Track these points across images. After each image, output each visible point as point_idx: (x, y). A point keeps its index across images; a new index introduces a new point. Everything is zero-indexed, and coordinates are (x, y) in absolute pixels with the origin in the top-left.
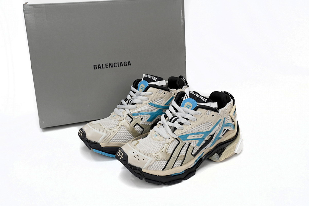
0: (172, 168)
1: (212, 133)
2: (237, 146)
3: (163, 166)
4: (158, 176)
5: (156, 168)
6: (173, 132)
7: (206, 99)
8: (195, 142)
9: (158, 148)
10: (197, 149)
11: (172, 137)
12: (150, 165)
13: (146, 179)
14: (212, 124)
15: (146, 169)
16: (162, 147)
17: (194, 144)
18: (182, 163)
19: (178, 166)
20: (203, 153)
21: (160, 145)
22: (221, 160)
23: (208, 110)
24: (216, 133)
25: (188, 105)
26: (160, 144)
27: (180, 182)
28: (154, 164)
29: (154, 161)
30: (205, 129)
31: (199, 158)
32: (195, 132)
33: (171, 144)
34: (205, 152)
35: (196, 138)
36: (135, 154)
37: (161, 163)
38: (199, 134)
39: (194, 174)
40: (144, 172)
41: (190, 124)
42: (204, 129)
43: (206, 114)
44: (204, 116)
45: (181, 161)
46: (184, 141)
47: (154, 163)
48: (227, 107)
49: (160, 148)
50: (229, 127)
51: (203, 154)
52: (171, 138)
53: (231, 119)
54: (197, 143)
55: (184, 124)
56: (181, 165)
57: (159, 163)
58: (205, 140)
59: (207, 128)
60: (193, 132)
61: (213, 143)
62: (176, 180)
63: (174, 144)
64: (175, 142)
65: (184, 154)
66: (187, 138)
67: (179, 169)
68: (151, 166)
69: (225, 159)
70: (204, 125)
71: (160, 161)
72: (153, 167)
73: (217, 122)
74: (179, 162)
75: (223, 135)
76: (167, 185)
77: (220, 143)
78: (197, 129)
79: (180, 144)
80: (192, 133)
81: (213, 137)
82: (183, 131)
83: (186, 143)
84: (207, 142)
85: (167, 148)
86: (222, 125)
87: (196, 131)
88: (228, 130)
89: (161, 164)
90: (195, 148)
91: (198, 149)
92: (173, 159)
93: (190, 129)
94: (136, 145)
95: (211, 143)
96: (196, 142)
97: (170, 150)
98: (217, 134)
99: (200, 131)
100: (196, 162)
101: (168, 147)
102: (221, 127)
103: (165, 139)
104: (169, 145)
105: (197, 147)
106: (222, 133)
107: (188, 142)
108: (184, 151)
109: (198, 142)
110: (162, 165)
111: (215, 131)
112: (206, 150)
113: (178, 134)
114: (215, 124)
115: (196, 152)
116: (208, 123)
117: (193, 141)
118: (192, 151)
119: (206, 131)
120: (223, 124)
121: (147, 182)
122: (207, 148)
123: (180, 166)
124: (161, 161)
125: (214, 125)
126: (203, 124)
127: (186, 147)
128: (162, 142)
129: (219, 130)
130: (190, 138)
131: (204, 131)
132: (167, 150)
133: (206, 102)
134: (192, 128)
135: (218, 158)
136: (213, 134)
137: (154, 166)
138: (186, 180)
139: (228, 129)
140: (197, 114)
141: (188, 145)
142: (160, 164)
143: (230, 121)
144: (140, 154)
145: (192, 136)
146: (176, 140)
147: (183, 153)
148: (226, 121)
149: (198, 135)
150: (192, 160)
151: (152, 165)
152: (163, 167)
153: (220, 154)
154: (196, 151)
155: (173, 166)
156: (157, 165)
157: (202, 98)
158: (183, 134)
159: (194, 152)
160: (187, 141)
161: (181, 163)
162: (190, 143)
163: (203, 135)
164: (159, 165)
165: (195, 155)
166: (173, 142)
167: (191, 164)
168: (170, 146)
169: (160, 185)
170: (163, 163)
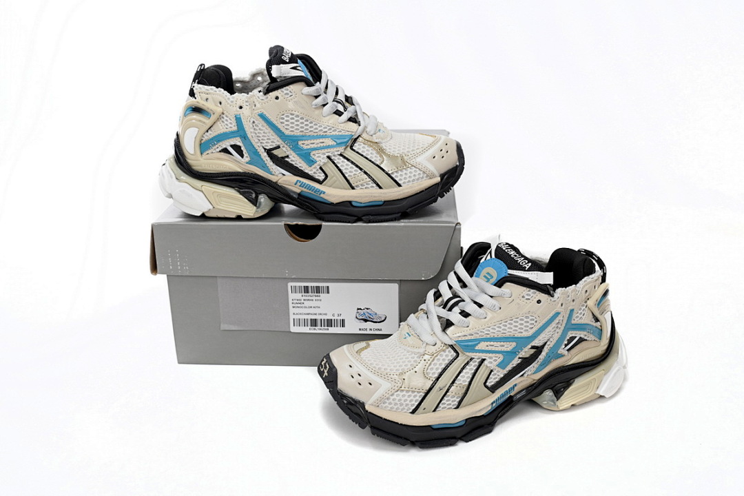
0: (434, 411)
1: (537, 343)
2: (603, 380)
3: (414, 404)
4: (401, 424)
5: (396, 407)
6: (444, 330)
7: (530, 264)
8: (494, 358)
9: (407, 363)
10: (499, 374)
11: (440, 340)
12: (383, 400)
13: (372, 427)
14: (536, 322)
15: (375, 406)
16: (415, 361)
17: (492, 362)
18: (460, 403)
19: (449, 409)
20: (516, 385)
21: (412, 358)
22: (561, 408)
23: (528, 289)
24: (548, 343)
25: (488, 273)
26: (413, 355)
27: (452, 444)
28: (392, 398)
29: (393, 391)
30: (519, 330)
31: (503, 396)
32: (496, 336)
33: (436, 356)
34: (519, 383)
35: (497, 349)
36: (354, 371)
37: (409, 396)
38: (504, 342)
39: (490, 432)
40: (370, 413)
41: (485, 316)
42: (516, 330)
43: (523, 297)
44: (518, 301)
45: (457, 398)
46: (468, 354)
47: (392, 395)
48: (582, 287)
49: (412, 363)
50: (585, 333)
51: (514, 387)
52: (439, 344)
53: (591, 314)
54: (499, 361)
55: (470, 315)
56: (457, 407)
57: (403, 396)
58: (521, 356)
59: (525, 328)
60: (492, 335)
61: (541, 365)
62: (442, 439)
63: (444, 357)
64: (447, 353)
65: (467, 383)
66: (476, 348)
67: (450, 415)
68: (386, 401)
69: (572, 405)
70: (517, 322)
71: (407, 391)
72: (390, 403)
73: (549, 317)
74: (451, 400)
75: (568, 350)
76: (421, 448)
77: (560, 368)
78: (500, 329)
79: (458, 359)
80: (488, 336)
81: (541, 352)
82: (466, 331)
83: (471, 359)
84: (526, 362)
85: (427, 365)
86: (564, 325)
87: (496, 332)
88: (581, 340)
89: (409, 399)
90: (495, 372)
91: (502, 376)
92: (437, 391)
93: (484, 327)
94: (359, 352)
95: (535, 365)
96: (497, 358)
97: (434, 371)
98: (551, 346)
99: (508, 335)
100: (494, 405)
101: (429, 362)
102: (560, 331)
103: (424, 345)
104: (431, 359)
105: (499, 369)
106: (566, 345)
107: (477, 356)
108: (466, 376)
109: (502, 358)
110: (411, 401)
111: (546, 339)
112: (522, 379)
113: (455, 335)
114: (544, 322)
115: (497, 382)
116: (527, 317)
117: (491, 355)
118: (485, 378)
119: (522, 335)
120: (566, 324)
121: (374, 434)
122: (525, 375)
123: (455, 408)
124: (410, 393)
125: (541, 324)
126: (514, 320)
127: (472, 367)
128: (416, 350)
129: (556, 337)
130: (483, 349)
131: (516, 336)
132: (425, 370)
133: (527, 271)
134: (490, 325)
135: (553, 401)
136: (541, 344)
137: (393, 402)
138: (467, 442)
139: (582, 336)
140: (501, 296)
141: (477, 364)
142: (406, 398)
143: (588, 319)
144: (363, 371)
145: (488, 343)
146: (450, 349)
147: (464, 381)
148: (577, 317)
149: (502, 343)
150: (486, 400)
151: (388, 399)
152: (414, 407)
153: (558, 394)
154: (497, 380)
155: (437, 407)
156: (400, 400)
157: (520, 260)
158: (467, 338)
159: (492, 382)
160: (475, 354)
161: (456, 403)
162: (484, 360)
163: (514, 344)
164: (405, 400)
165: (493, 389)
166: (442, 353)
167: (481, 408)
168: (435, 361)
169: (403, 445)
170: (415, 396)
